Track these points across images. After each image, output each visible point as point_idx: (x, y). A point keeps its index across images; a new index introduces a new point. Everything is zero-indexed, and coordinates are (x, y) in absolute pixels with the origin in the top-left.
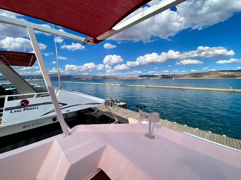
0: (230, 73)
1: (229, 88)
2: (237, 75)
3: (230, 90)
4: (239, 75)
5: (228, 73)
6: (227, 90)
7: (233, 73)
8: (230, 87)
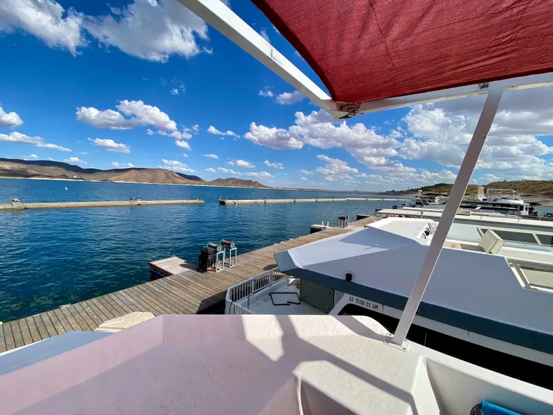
0: (16, 166)
1: (13, 201)
2: (32, 172)
3: (16, 205)
4: (37, 173)
5: (10, 166)
6: (9, 206)
7: (22, 166)
8: (15, 200)
